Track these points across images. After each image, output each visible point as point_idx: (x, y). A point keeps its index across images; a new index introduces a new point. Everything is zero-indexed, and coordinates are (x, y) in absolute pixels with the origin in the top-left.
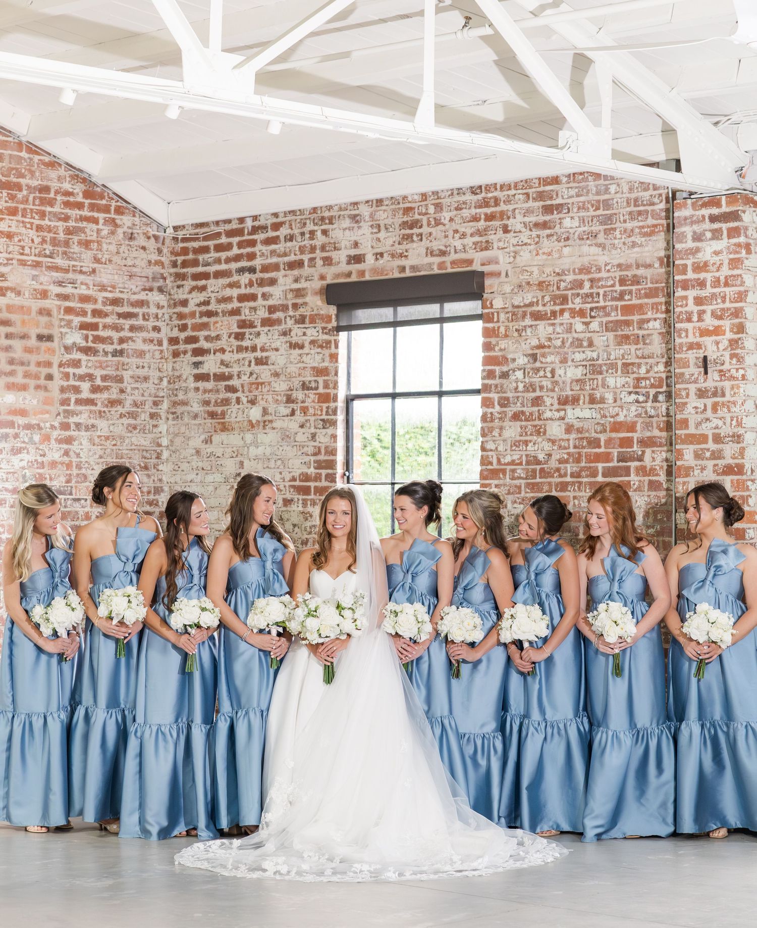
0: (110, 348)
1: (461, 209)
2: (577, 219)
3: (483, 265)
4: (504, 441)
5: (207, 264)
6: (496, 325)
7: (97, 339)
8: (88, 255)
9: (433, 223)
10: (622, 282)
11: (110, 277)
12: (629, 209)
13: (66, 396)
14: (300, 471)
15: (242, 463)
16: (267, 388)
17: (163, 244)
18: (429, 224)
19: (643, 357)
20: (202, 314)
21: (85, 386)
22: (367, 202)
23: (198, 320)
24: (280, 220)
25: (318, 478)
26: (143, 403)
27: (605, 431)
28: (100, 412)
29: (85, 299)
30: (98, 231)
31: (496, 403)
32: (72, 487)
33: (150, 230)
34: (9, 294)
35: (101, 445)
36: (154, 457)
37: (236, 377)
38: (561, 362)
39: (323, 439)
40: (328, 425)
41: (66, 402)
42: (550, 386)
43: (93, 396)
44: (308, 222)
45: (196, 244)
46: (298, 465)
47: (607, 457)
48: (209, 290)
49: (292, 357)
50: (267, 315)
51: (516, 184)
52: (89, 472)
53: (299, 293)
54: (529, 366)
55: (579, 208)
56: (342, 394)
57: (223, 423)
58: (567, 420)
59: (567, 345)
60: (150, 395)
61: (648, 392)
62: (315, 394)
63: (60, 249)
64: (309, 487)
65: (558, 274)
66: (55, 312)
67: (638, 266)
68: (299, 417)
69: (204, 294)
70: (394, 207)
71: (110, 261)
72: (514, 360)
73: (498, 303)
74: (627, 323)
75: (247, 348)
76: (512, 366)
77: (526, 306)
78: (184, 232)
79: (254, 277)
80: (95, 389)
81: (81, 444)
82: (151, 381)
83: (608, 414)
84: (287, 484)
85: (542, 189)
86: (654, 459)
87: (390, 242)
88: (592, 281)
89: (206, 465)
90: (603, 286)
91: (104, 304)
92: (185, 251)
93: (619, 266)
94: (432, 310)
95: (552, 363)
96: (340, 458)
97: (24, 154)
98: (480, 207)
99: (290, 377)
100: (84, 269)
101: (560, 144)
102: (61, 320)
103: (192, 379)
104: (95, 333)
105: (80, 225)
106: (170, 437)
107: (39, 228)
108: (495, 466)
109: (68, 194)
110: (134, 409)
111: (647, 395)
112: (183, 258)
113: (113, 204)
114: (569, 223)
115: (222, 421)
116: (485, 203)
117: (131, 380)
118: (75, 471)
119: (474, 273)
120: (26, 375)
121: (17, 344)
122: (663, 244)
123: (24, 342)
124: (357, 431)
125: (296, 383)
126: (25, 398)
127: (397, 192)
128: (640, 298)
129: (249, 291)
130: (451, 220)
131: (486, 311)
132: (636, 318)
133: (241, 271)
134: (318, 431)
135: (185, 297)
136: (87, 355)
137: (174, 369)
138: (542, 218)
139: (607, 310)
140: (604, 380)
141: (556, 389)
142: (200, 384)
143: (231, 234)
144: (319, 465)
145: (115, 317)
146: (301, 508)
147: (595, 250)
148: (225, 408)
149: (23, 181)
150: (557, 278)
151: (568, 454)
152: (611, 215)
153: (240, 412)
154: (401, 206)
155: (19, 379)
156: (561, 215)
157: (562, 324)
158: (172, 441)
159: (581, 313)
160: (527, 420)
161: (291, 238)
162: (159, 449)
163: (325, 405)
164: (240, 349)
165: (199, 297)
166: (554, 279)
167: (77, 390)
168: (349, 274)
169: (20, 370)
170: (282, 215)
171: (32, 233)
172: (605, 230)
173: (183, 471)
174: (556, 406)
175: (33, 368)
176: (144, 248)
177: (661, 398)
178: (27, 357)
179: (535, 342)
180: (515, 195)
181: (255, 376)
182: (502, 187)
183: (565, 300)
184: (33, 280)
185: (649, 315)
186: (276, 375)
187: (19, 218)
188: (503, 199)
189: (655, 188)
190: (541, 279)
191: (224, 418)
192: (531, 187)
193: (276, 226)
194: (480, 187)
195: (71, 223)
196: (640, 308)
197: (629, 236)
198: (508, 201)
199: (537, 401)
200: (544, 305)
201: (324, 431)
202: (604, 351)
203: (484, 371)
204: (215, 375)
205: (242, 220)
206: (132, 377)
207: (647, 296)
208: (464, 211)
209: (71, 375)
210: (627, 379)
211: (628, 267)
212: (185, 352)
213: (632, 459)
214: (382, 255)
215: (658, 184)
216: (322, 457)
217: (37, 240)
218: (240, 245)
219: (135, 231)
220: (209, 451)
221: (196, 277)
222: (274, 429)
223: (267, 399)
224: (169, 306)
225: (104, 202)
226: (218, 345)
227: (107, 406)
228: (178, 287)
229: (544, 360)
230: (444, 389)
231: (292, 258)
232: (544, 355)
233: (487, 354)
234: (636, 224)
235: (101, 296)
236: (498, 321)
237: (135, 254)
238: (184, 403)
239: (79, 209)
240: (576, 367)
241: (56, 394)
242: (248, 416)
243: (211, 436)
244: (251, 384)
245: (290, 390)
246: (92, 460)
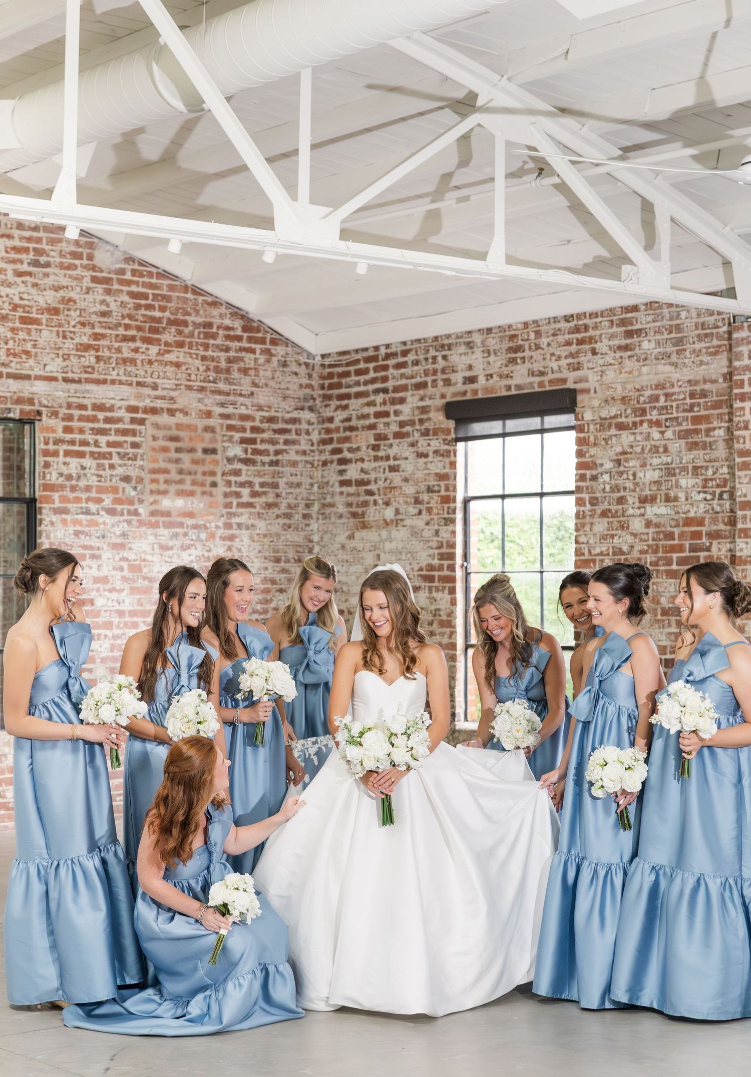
0: (266, 459)
1: (557, 335)
2: (653, 341)
3: (575, 383)
4: (594, 535)
5: (349, 386)
6: (586, 435)
7: (256, 452)
8: (246, 381)
9: (533, 347)
10: (692, 395)
11: (266, 398)
12: (697, 332)
13: (228, 500)
14: (427, 562)
15: (379, 556)
16: (399, 491)
17: (313, 369)
18: (530, 349)
19: (710, 461)
20: (345, 429)
21: (246, 492)
22: (479, 330)
23: (342, 435)
24: (408, 347)
25: (441, 568)
26: (296, 506)
27: (678, 525)
28: (259, 514)
29: (244, 418)
30: (256, 360)
31: (587, 503)
33: (301, 358)
34: (178, 414)
35: (260, 541)
36: (306, 551)
37: (373, 483)
38: (641, 466)
39: (445, 535)
40: (449, 523)
41: (228, 505)
42: (632, 487)
43: (252, 500)
44: (431, 348)
45: (339, 370)
46: (425, 557)
47: (680, 548)
48: (351, 408)
49: (419, 465)
50: (397, 429)
51: (602, 313)
53: (424, 410)
54: (614, 470)
55: (655, 332)
56: (460, 497)
57: (363, 522)
58: (646, 517)
59: (646, 451)
60: (303, 499)
61: (714, 492)
62: (438, 496)
63: (223, 376)
64: (434, 576)
65: (638, 390)
66: (218, 429)
67: (705, 381)
68: (425, 516)
69: (347, 412)
70: (501, 334)
71: (266, 385)
72: (602, 465)
73: (588, 416)
74: (697, 432)
75: (382, 458)
76: (600, 470)
77: (611, 418)
78: (330, 359)
79: (387, 396)
80: (254, 494)
81: (242, 541)
82: (304, 487)
83: (680, 511)
84: (416, 573)
85: (624, 316)
86: (719, 550)
87: (498, 364)
88: (666, 395)
89: (349, 557)
90: (676, 400)
91: (262, 422)
92: (331, 376)
93: (689, 381)
94: (534, 422)
95: (634, 467)
96: (459, 551)
97: (190, 296)
98: (573, 333)
99: (417, 483)
100: (243, 392)
101: (623, 277)
102: (224, 436)
103: (337, 484)
104: (254, 446)
105: (239, 355)
106: (320, 534)
107: (204, 358)
108: (587, 557)
109: (228, 328)
110: (289, 511)
111: (713, 494)
112: (329, 381)
113: (268, 336)
114: (647, 345)
115: (363, 520)
116: (577, 330)
117: (285, 486)
119: (568, 390)
120: (194, 483)
121: (186, 457)
122: (725, 362)
123: (191, 455)
124: (473, 528)
125: (423, 487)
126: (193, 503)
127: (503, 321)
128: (707, 410)
129: (383, 409)
130: (549, 345)
131: (579, 423)
132: (703, 427)
133: (377, 391)
134: (441, 527)
135: (331, 414)
136: (246, 465)
137: (323, 476)
138: (624, 342)
139: (680, 420)
140: (677, 481)
141: (637, 490)
142: (345, 489)
143: (368, 360)
144: (442, 557)
145: (271, 432)
146: (427, 594)
147: (669, 368)
148: (364, 509)
149: (188, 318)
150: (638, 393)
151: (648, 545)
152: (683, 338)
153: (377, 512)
154: (507, 333)
155: (188, 487)
156: (640, 339)
157: (641, 433)
158: (322, 538)
159: (658, 424)
160: (613, 517)
161: (416, 363)
162: (310, 545)
163: (446, 506)
164: (376, 458)
165: (342, 415)
166: (634, 394)
167: (238, 495)
168: (465, 393)
169: (188, 479)
170: (409, 343)
171: (198, 363)
172: (677, 351)
174: (637, 505)
175: (199, 477)
176: (296, 374)
177: (725, 496)
178: (194, 467)
179: (619, 449)
180: (601, 322)
181: (388, 481)
182: (590, 315)
183: (643, 412)
184: (199, 402)
185: (715, 424)
186: (406, 480)
187: (186, 349)
188: (591, 326)
189: (719, 313)
190: (624, 395)
191: (363, 517)
192: (615, 315)
193: (405, 353)
194: (572, 316)
195: (232, 354)
196: (707, 419)
197: (698, 356)
198: (595, 327)
199: (621, 501)
200: (626, 417)
201: (445, 528)
202: (677, 456)
203: (576, 475)
204: (356, 481)
205: (377, 348)
206: (287, 484)
207: (714, 407)
208: (559, 337)
209: (233, 483)
210: (697, 480)
211: (697, 382)
212: (332, 462)
213: (701, 550)
214: (491, 376)
215: (721, 310)
216: (444, 550)
217: (202, 368)
218: (376, 370)
219: (288, 359)
220: (352, 545)
221: (341, 397)
222: (404, 526)
223: (399, 501)
224: (319, 423)
225: (260, 335)
226: (359, 455)
227: (264, 508)
228: (326, 406)
229: (626, 465)
230: (545, 491)
231: (418, 380)
232: (626, 460)
233: (580, 460)
234: (703, 345)
235: (258, 415)
236: (588, 432)
237: (288, 379)
238: (332, 505)
239: (239, 341)
240: (654, 470)
241: (220, 499)
242: (383, 516)
243: (353, 533)
244: (386, 488)
245: (418, 493)
246: (252, 555)
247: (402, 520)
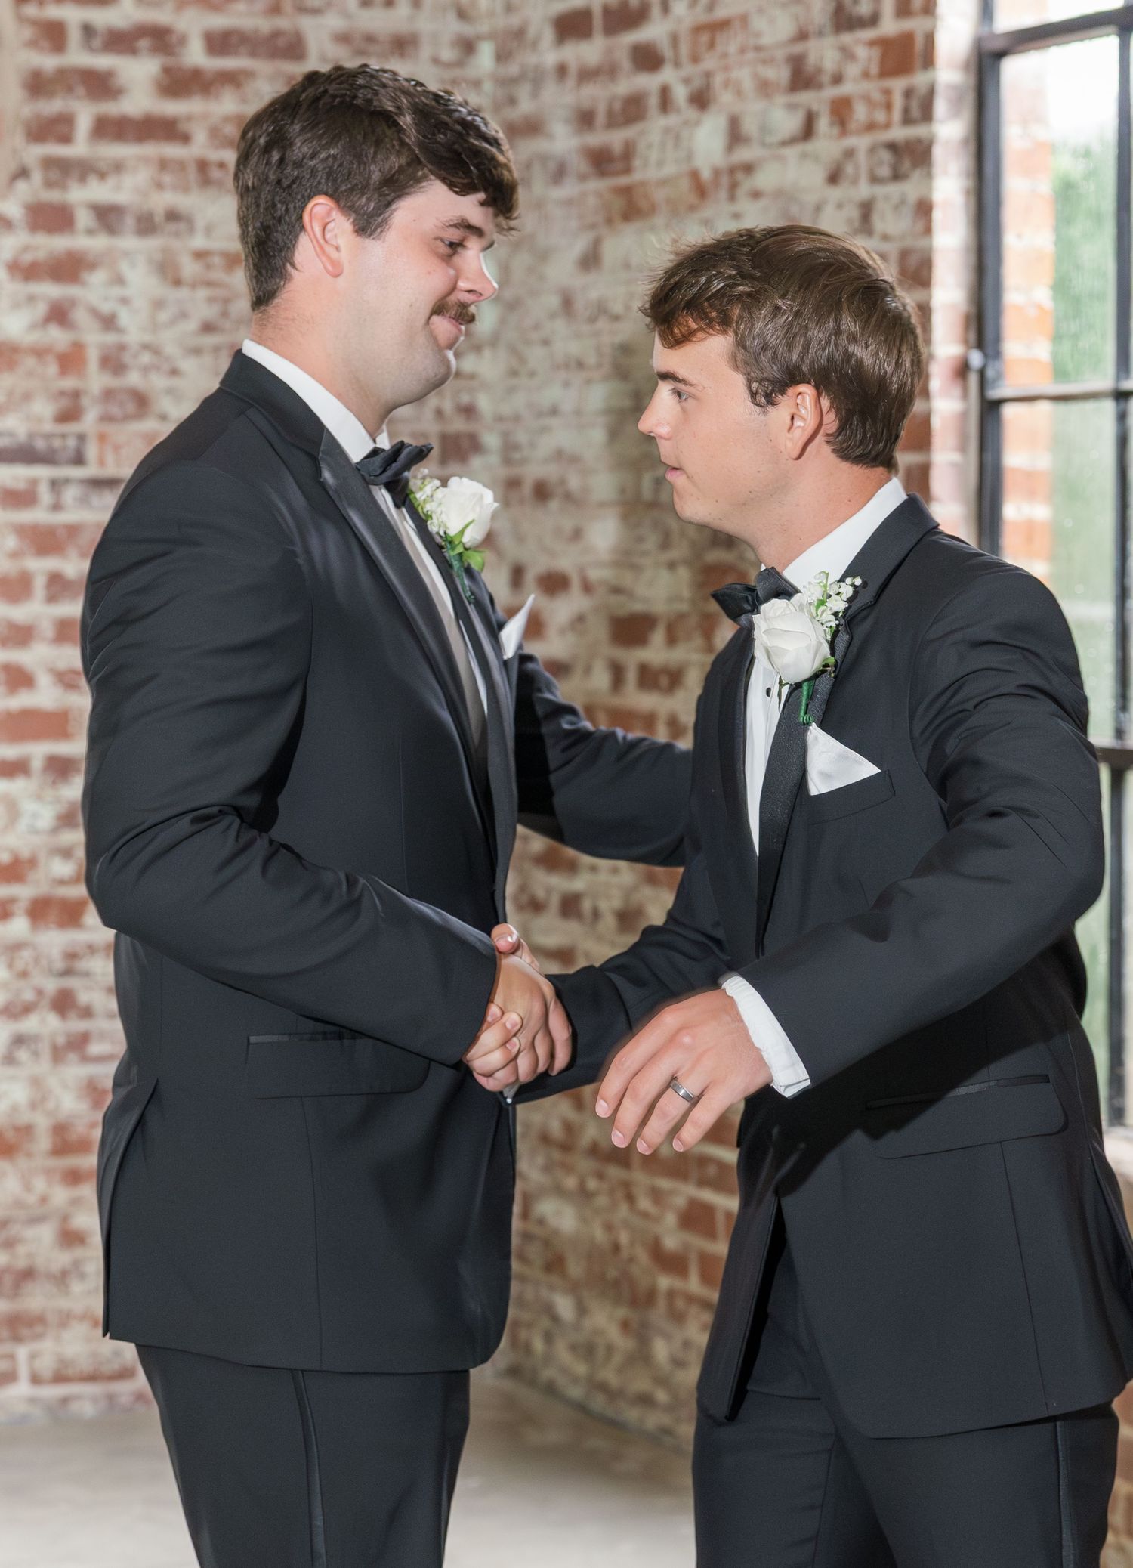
13: (53, 106)
16: (739, 39)
21: (137, 71)
28: (203, 166)
32: (82, 438)
35: (209, 284)
37: (656, 12)
39: (893, 221)
40: (907, 164)
41: (57, 129)
43: (172, 108)
52: (158, 382)
56: (955, 35)
57: (627, 192)
62: (872, 43)
68: (827, 144)
80: (181, 83)
81: (119, 280)
82: (426, 51)
103: (548, 35)
115: (623, 181)
118: (96, 380)
125: (819, 8)
134: (880, 191)
142: (570, 52)
148: (631, 132)
153: (670, 142)
163: (898, 85)
167: (100, 85)
173: (532, 374)
191: (628, 170)
201: (894, 190)
204: (604, 10)
209: (74, 36)
220: (594, 295)
222: (756, 195)
223: (739, 85)
241: (8, 101)
242: (690, 156)
243: (597, 243)
244: (698, 30)
245: (802, 36)
246: (170, 341)
247: (748, 168)
